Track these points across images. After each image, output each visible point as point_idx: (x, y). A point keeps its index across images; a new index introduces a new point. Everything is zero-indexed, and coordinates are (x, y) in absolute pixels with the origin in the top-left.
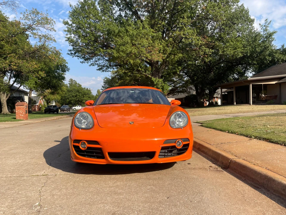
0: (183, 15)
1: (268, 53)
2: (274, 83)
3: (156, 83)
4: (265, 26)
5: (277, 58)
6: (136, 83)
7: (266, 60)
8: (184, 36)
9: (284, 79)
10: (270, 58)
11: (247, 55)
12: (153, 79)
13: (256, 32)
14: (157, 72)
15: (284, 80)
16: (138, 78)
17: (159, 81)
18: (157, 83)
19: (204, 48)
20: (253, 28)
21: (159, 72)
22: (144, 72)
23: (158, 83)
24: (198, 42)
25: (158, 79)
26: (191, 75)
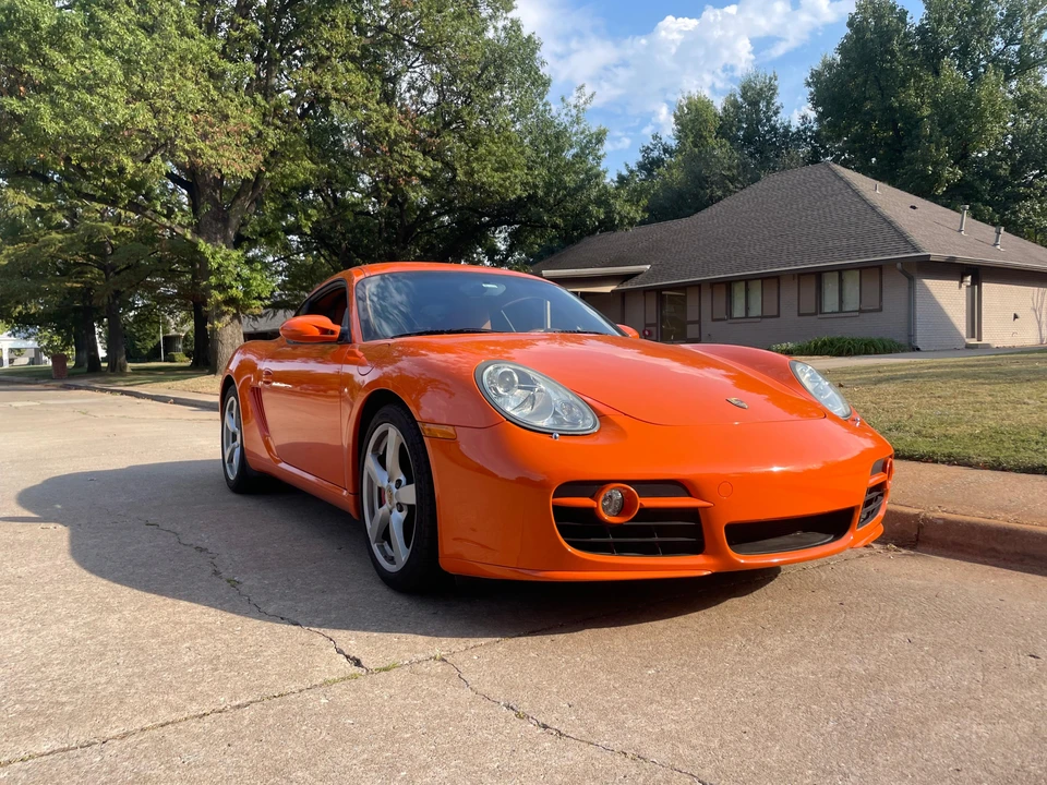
0: (332, 13)
1: (594, 193)
2: (607, 289)
3: (216, 266)
4: (575, 106)
5: (619, 213)
6: (91, 260)
7: (590, 216)
8: (335, 95)
9: (635, 280)
10: (602, 210)
11: (536, 193)
12: (204, 247)
13: (557, 121)
14: (217, 220)
15: (636, 284)
16: (103, 238)
17: (227, 257)
18: (220, 265)
19: (407, 149)
20: (548, 108)
21: (226, 221)
22: (164, 216)
23: (225, 263)
24: (388, 124)
25: (225, 250)
26: (341, 244)
